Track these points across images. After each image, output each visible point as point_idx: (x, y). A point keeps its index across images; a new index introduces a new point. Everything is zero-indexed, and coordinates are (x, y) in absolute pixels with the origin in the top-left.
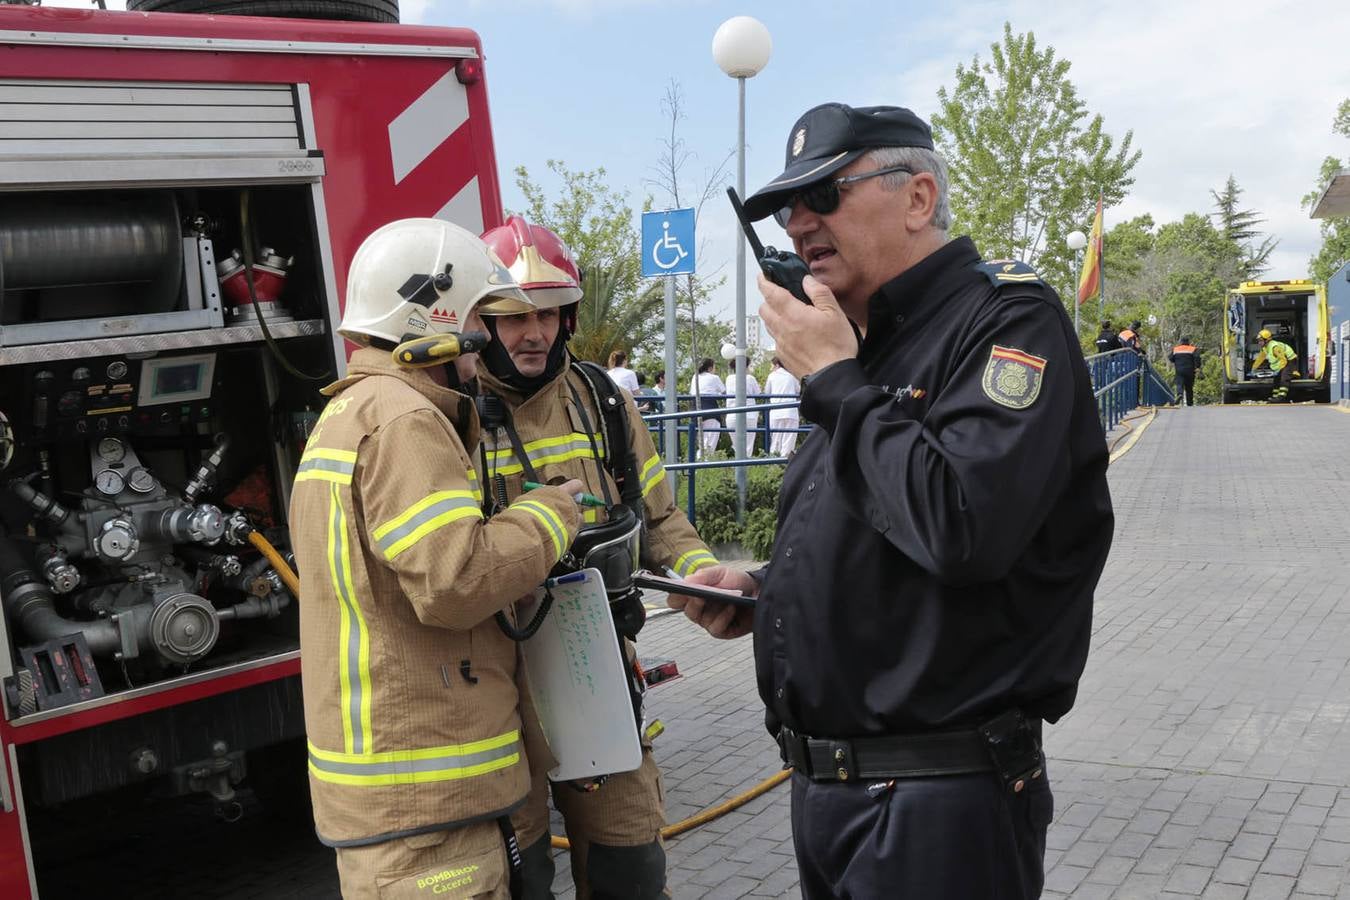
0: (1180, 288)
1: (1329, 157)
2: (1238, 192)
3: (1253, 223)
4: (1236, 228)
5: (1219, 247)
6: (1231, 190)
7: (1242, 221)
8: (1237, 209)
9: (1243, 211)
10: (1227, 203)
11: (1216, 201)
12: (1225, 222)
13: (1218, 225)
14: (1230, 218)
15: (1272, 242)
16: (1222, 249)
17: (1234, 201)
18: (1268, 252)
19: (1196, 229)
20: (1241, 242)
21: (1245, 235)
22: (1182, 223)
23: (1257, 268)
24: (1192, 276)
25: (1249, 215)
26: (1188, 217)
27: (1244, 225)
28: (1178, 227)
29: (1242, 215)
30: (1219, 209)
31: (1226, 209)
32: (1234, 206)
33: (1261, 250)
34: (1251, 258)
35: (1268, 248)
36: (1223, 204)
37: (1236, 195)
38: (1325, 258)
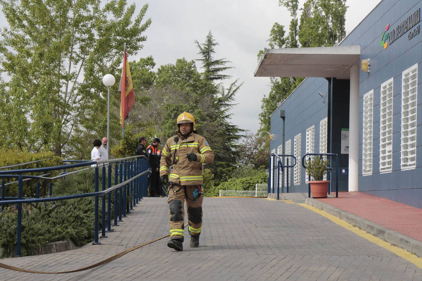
0: (173, 115)
2: (214, 45)
3: (225, 68)
4: (213, 71)
5: (201, 85)
6: (210, 42)
7: (217, 66)
8: (214, 57)
9: (217, 59)
10: (207, 52)
11: (199, 50)
12: (205, 66)
13: (200, 69)
14: (208, 63)
15: (237, 84)
16: (203, 87)
17: (212, 51)
18: (234, 91)
19: (185, 71)
20: (216, 82)
21: (219, 77)
22: (175, 65)
23: (227, 103)
24: (182, 106)
25: (222, 63)
26: (179, 61)
27: (219, 70)
28: (172, 68)
29: (217, 62)
30: (201, 57)
31: (206, 56)
32: (212, 55)
33: (230, 89)
34: (223, 95)
35: (234, 88)
36: (204, 53)
37: (213, 47)
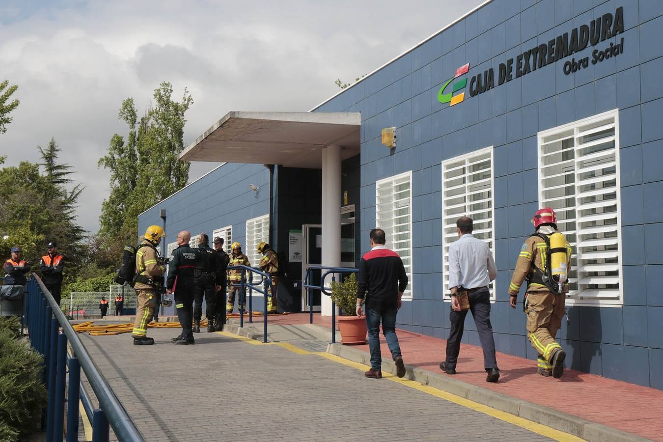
0: (18, 215)
1: (116, 135)
2: (57, 151)
3: (67, 173)
4: (55, 175)
5: (45, 188)
6: (53, 148)
7: (60, 171)
8: (57, 162)
9: (60, 164)
10: (49, 157)
11: (41, 155)
12: (47, 170)
13: (43, 172)
14: (51, 168)
15: (80, 188)
16: (47, 190)
17: (54, 156)
18: (77, 195)
19: (27, 173)
20: (57, 186)
21: (62, 181)
22: (18, 168)
23: (69, 205)
24: (29, 207)
25: (64, 168)
26: (23, 164)
27: (64, 174)
28: (15, 171)
29: (59, 167)
30: (44, 161)
31: (48, 161)
32: (54, 160)
33: (73, 193)
34: (66, 198)
35: (77, 192)
36: (46, 158)
37: (56, 153)
38: (113, 202)
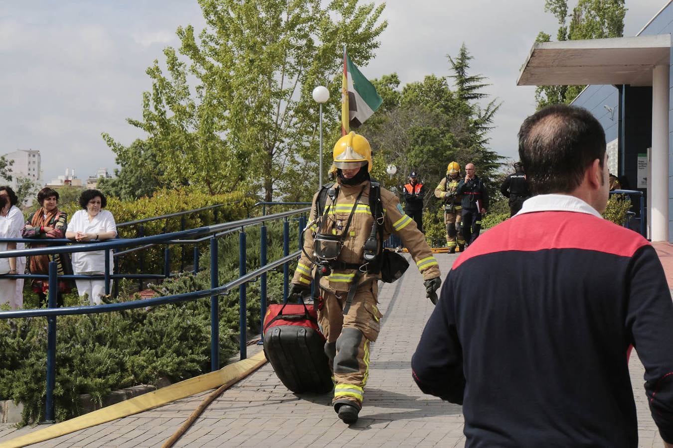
2: (468, 59)
3: (481, 86)
4: (467, 90)
5: (453, 106)
6: (464, 56)
7: (472, 84)
8: (468, 73)
9: (472, 75)
10: (460, 68)
11: (451, 66)
12: (458, 84)
13: (453, 87)
14: (462, 81)
15: (496, 104)
16: (456, 108)
17: (466, 66)
18: (493, 112)
19: (435, 89)
20: (471, 102)
21: (475, 96)
22: (423, 83)
23: (484, 125)
24: (430, 130)
25: (478, 79)
26: (428, 78)
27: (474, 87)
28: (420, 87)
29: (472, 79)
30: (454, 73)
31: (459, 72)
32: (466, 70)
33: (488, 110)
34: (479, 116)
35: (492, 109)
36: (457, 68)
37: (467, 61)
